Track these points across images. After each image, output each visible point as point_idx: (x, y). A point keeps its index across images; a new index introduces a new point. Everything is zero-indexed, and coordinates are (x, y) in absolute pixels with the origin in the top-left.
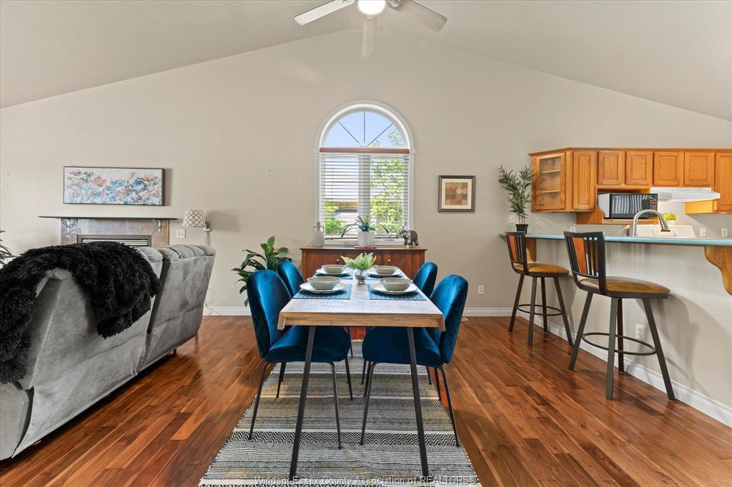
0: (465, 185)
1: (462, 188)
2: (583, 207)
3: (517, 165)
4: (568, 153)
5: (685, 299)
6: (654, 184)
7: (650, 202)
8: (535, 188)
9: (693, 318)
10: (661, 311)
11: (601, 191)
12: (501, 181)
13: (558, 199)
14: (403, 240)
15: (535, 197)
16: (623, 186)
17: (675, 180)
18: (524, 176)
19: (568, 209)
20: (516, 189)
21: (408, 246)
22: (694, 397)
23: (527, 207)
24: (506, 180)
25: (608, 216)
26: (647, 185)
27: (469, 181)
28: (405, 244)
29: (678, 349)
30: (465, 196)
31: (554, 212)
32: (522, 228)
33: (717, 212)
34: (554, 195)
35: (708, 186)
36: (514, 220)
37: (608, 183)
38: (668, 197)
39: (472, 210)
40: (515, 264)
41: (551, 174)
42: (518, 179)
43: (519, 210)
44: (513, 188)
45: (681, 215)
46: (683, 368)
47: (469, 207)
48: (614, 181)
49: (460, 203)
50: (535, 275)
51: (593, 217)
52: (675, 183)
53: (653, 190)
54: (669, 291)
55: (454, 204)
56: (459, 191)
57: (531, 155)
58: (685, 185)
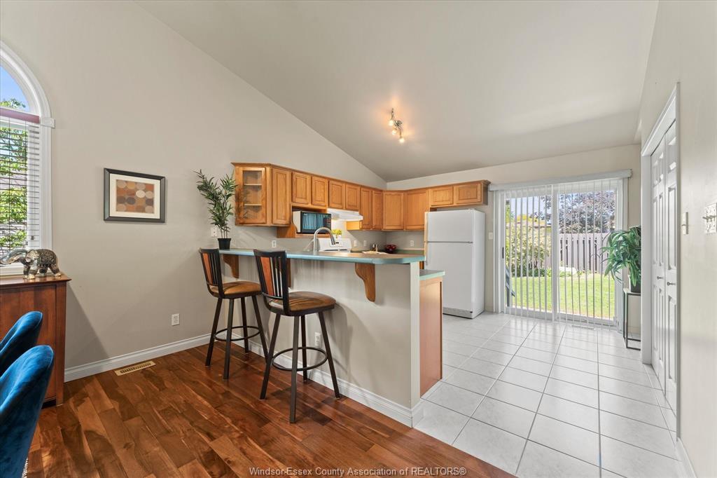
0: (150, 188)
1: (145, 191)
2: (281, 222)
3: (219, 173)
4: (268, 169)
5: (345, 306)
6: (329, 207)
7: (327, 221)
8: (238, 199)
9: (350, 322)
10: (331, 320)
11: (295, 209)
12: (200, 188)
13: (260, 213)
14: (21, 266)
15: (238, 210)
16: (310, 206)
17: (341, 204)
18: (227, 185)
19: (269, 224)
20: (217, 198)
21: (31, 276)
22: (351, 389)
23: (230, 220)
24: (205, 187)
25: (299, 231)
26: (325, 206)
27: (157, 183)
28: (26, 273)
29: (341, 349)
30: (150, 202)
31: (257, 226)
32: (225, 243)
33: (361, 229)
34: (257, 209)
35: (357, 210)
36: (216, 233)
37: (300, 202)
38: (337, 217)
39: (161, 220)
40: (211, 287)
41: (254, 187)
42: (220, 188)
43: (220, 222)
44: (214, 197)
45: (344, 232)
46: (344, 365)
47: (156, 215)
48: (303, 201)
49: (142, 210)
50: (232, 297)
51: (289, 232)
52: (341, 207)
53: (329, 211)
54: (335, 301)
55: (134, 211)
56: (140, 194)
57: (235, 164)
58: (347, 209)
